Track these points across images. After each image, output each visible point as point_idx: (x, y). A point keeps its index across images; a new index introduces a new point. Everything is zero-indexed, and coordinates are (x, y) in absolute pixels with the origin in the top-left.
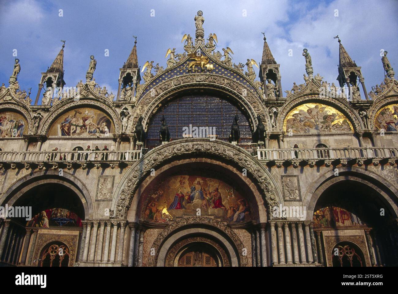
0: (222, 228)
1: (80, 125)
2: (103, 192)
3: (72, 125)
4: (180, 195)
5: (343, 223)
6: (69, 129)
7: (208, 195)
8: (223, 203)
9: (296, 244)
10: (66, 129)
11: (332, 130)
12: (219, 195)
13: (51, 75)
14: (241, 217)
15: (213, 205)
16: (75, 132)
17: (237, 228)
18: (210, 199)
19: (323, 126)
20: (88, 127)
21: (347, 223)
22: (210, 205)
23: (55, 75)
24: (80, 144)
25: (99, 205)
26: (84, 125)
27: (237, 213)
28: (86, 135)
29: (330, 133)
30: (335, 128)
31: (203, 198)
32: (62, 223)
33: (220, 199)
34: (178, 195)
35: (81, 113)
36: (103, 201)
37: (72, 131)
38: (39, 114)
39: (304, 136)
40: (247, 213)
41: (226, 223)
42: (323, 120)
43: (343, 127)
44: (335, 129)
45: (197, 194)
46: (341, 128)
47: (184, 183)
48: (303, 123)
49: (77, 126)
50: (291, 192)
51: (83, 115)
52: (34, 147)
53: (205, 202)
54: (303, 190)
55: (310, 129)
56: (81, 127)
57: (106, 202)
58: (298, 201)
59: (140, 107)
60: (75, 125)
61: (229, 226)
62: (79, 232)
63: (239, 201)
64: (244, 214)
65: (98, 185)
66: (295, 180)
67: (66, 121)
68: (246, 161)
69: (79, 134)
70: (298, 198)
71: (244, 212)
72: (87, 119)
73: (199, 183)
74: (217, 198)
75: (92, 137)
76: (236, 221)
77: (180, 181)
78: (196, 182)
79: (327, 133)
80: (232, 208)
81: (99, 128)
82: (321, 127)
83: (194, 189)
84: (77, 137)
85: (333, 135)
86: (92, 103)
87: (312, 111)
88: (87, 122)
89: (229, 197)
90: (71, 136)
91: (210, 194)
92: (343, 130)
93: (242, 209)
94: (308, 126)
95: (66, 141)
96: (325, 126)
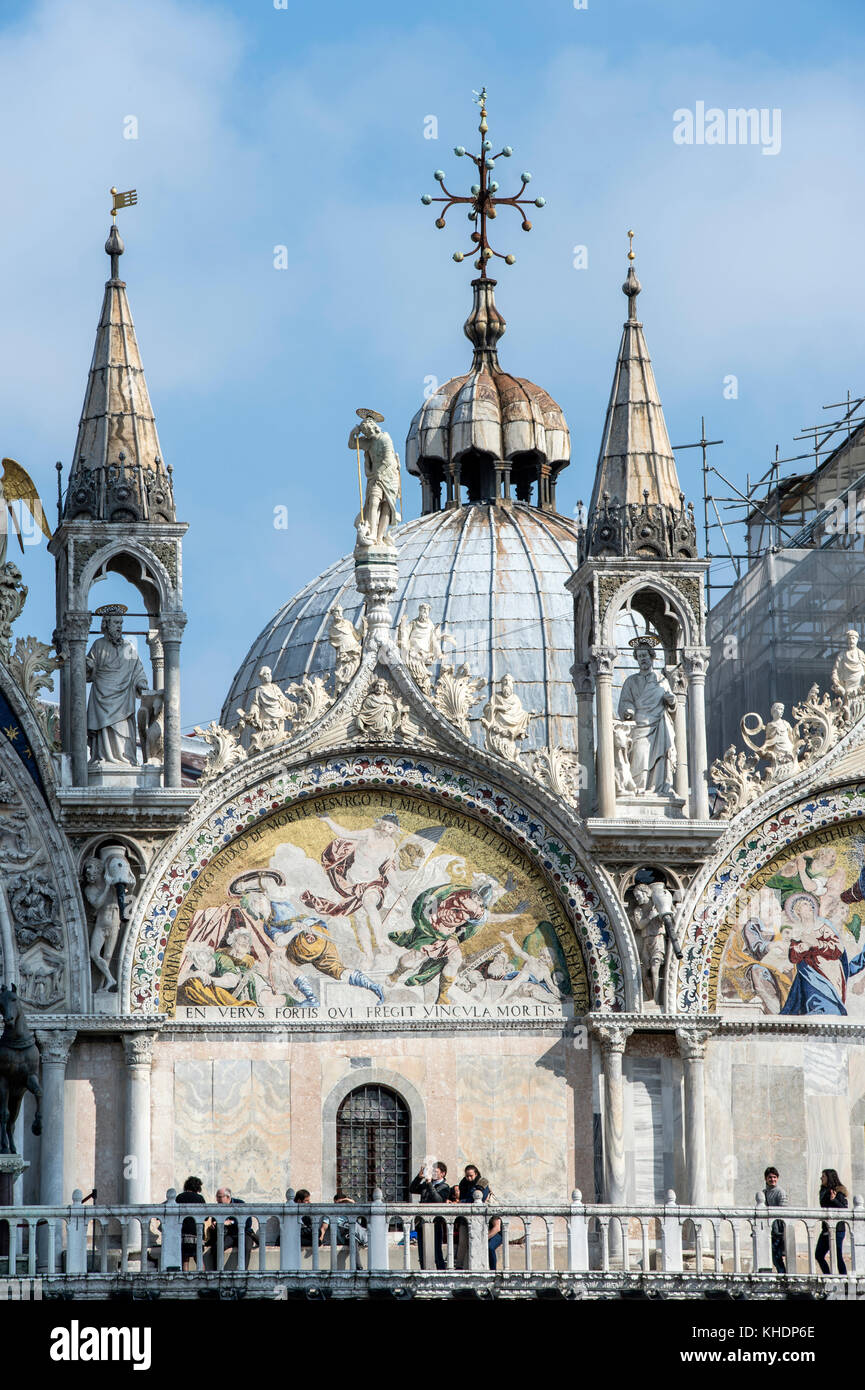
11: (452, 991)
19: (407, 964)
29: (438, 1012)
30: (476, 975)
39: (282, 1029)
43: (524, 976)
44: (472, 985)
46: (512, 977)
48: (283, 939)
55: (325, 979)
79: (419, 1016)
82: (393, 968)
85: (451, 1028)
87: (351, 860)
92: (520, 993)
94: (316, 963)
96: (415, 960)
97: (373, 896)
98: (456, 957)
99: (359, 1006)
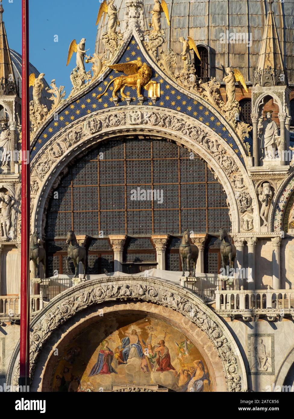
4: (107, 352)
7: (149, 351)
8: (173, 364)
12: (166, 351)
15: (158, 367)
18: (153, 357)
22: (152, 366)
27: (193, 380)
31: (142, 356)
33: (168, 356)
34: (103, 352)
40: (206, 381)
45: (132, 349)
47: (112, 333)
50: (261, 360)
53: (145, 362)
58: (270, 374)
63: (195, 361)
64: (202, 381)
66: (269, 341)
70: (270, 370)
71: (202, 379)
73: (135, 333)
74: (163, 356)
78: (130, 331)
80: (185, 372)
89: (180, 354)
91: (152, 349)
93: (200, 375)
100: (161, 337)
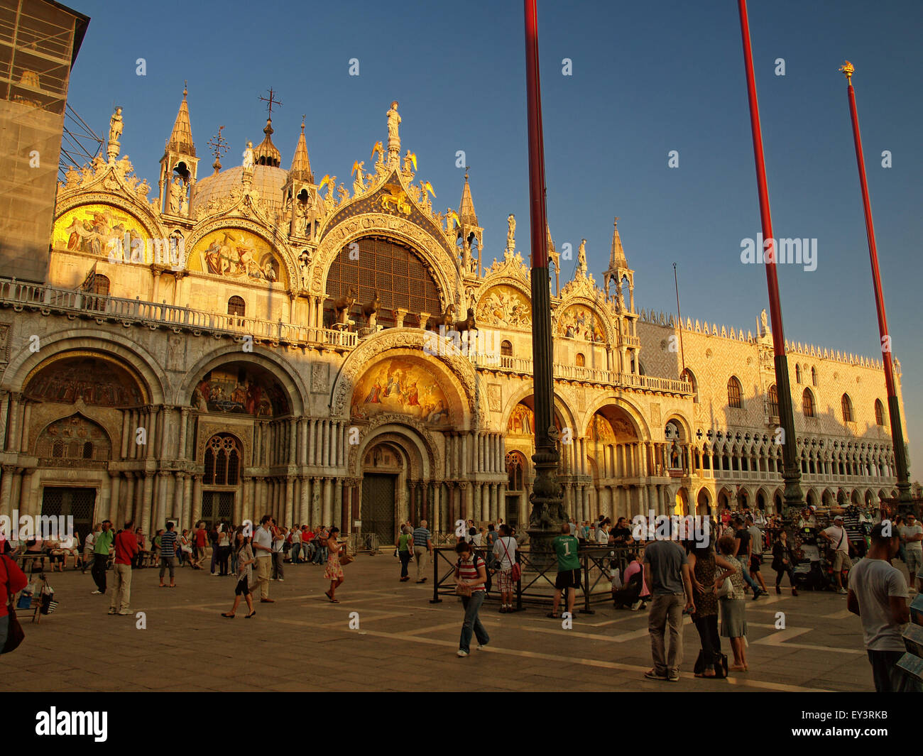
0: (420, 430)
1: (235, 260)
2: (318, 382)
3: (223, 257)
4: (378, 386)
5: (515, 431)
6: (218, 263)
7: (405, 390)
9: (493, 454)
10: (214, 262)
11: (518, 325)
12: (416, 391)
13: (186, 159)
14: (436, 418)
15: (409, 401)
16: (228, 270)
17: (433, 431)
18: (406, 394)
20: (247, 266)
21: (519, 431)
22: (405, 401)
23: (192, 161)
24: (238, 291)
25: (315, 398)
26: (241, 262)
27: (432, 413)
28: (244, 278)
29: (516, 329)
31: (399, 393)
32: (226, 408)
33: (416, 394)
34: (375, 386)
35: (233, 240)
36: (319, 394)
37: (224, 268)
38: (177, 231)
39: (493, 328)
40: (443, 415)
41: (423, 424)
42: (512, 312)
43: (529, 324)
44: (521, 324)
45: (394, 387)
46: (527, 324)
47: (384, 373)
48: (493, 311)
49: (230, 261)
50: (495, 402)
51: (237, 244)
52: (166, 284)
53: (401, 397)
54: (504, 401)
55: (499, 319)
56: (237, 265)
57: (322, 396)
58: (499, 412)
59: (321, 252)
60: (227, 258)
61: (426, 428)
62: (253, 421)
63: (436, 400)
64: (439, 415)
65: (312, 373)
66: (498, 389)
67: (212, 247)
68: (460, 363)
69: (235, 275)
70: (499, 409)
71: (440, 413)
72: (245, 252)
73: (398, 375)
74: (413, 394)
75: (255, 283)
76: (431, 422)
77: (381, 370)
78: (395, 373)
79: (514, 329)
80: (427, 407)
81: (263, 271)
82: (510, 319)
83: (391, 381)
84: (232, 279)
85: (518, 331)
86: (254, 228)
87: (503, 298)
88: (245, 258)
90: (223, 277)
91: (407, 388)
92: (528, 327)
93: (438, 410)
94: (498, 316)
95: (216, 284)
96: (513, 319)
97: (506, 305)
98: (519, 319)
99: (504, 325)
100: (415, 380)
